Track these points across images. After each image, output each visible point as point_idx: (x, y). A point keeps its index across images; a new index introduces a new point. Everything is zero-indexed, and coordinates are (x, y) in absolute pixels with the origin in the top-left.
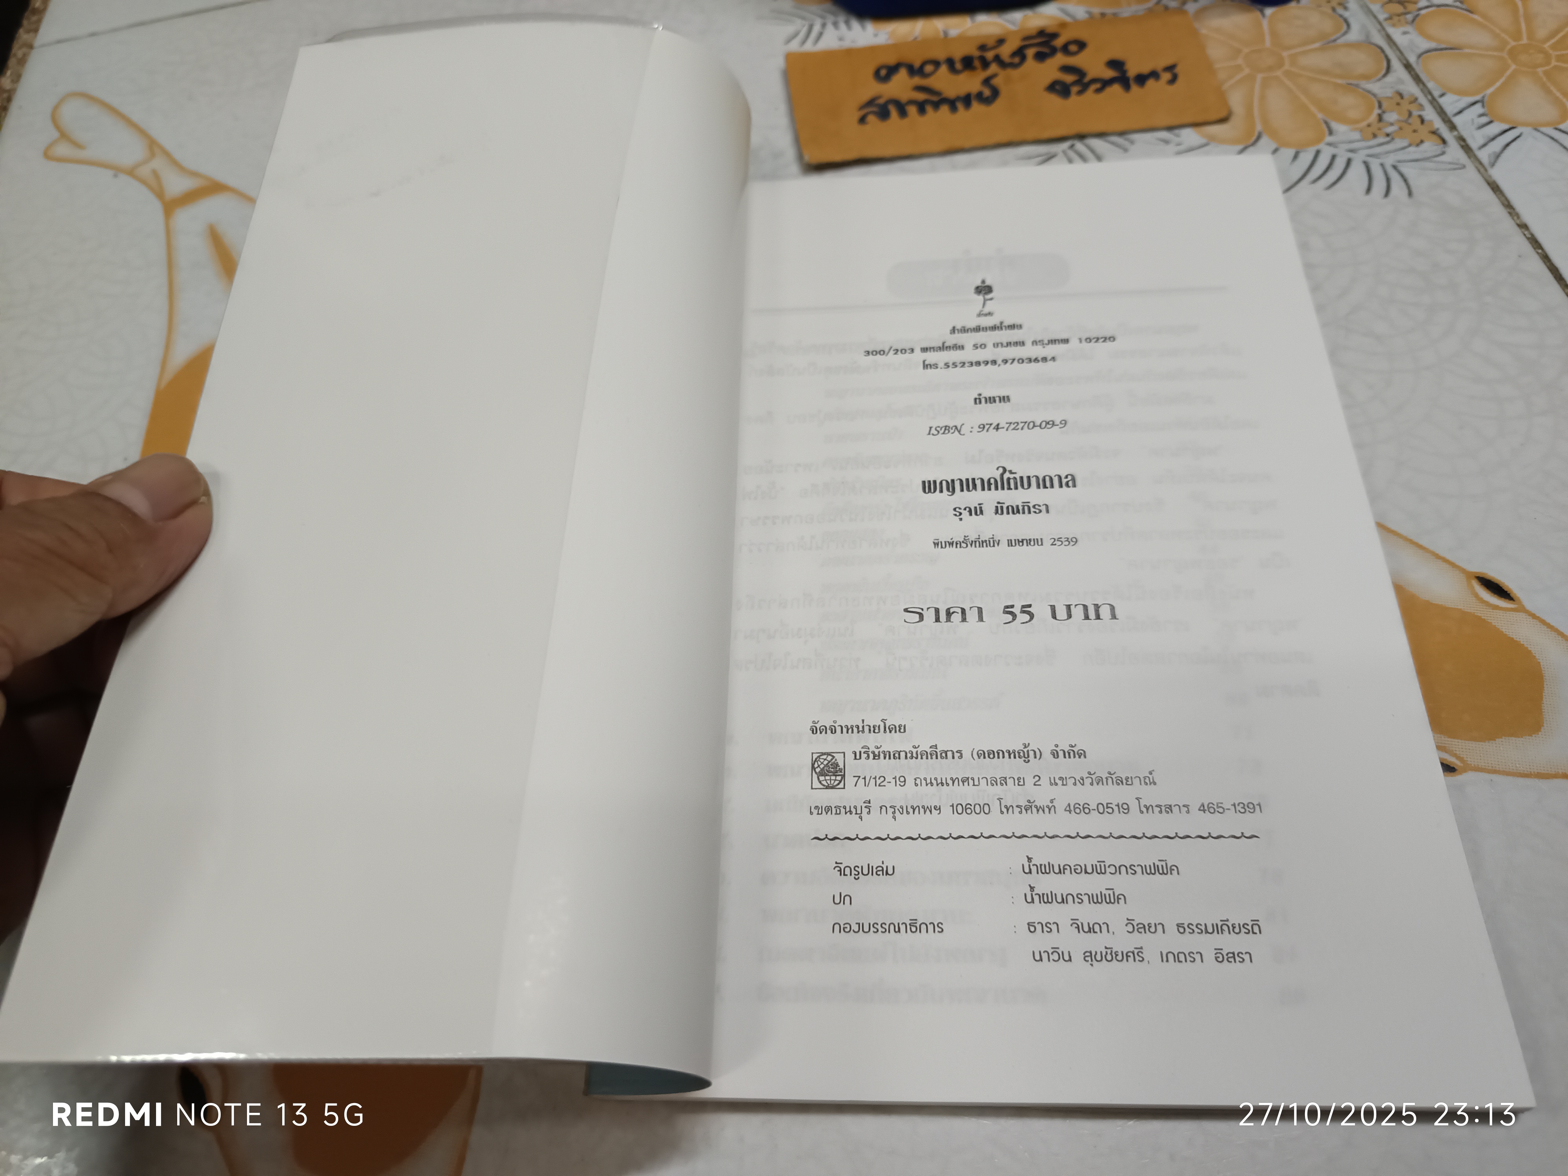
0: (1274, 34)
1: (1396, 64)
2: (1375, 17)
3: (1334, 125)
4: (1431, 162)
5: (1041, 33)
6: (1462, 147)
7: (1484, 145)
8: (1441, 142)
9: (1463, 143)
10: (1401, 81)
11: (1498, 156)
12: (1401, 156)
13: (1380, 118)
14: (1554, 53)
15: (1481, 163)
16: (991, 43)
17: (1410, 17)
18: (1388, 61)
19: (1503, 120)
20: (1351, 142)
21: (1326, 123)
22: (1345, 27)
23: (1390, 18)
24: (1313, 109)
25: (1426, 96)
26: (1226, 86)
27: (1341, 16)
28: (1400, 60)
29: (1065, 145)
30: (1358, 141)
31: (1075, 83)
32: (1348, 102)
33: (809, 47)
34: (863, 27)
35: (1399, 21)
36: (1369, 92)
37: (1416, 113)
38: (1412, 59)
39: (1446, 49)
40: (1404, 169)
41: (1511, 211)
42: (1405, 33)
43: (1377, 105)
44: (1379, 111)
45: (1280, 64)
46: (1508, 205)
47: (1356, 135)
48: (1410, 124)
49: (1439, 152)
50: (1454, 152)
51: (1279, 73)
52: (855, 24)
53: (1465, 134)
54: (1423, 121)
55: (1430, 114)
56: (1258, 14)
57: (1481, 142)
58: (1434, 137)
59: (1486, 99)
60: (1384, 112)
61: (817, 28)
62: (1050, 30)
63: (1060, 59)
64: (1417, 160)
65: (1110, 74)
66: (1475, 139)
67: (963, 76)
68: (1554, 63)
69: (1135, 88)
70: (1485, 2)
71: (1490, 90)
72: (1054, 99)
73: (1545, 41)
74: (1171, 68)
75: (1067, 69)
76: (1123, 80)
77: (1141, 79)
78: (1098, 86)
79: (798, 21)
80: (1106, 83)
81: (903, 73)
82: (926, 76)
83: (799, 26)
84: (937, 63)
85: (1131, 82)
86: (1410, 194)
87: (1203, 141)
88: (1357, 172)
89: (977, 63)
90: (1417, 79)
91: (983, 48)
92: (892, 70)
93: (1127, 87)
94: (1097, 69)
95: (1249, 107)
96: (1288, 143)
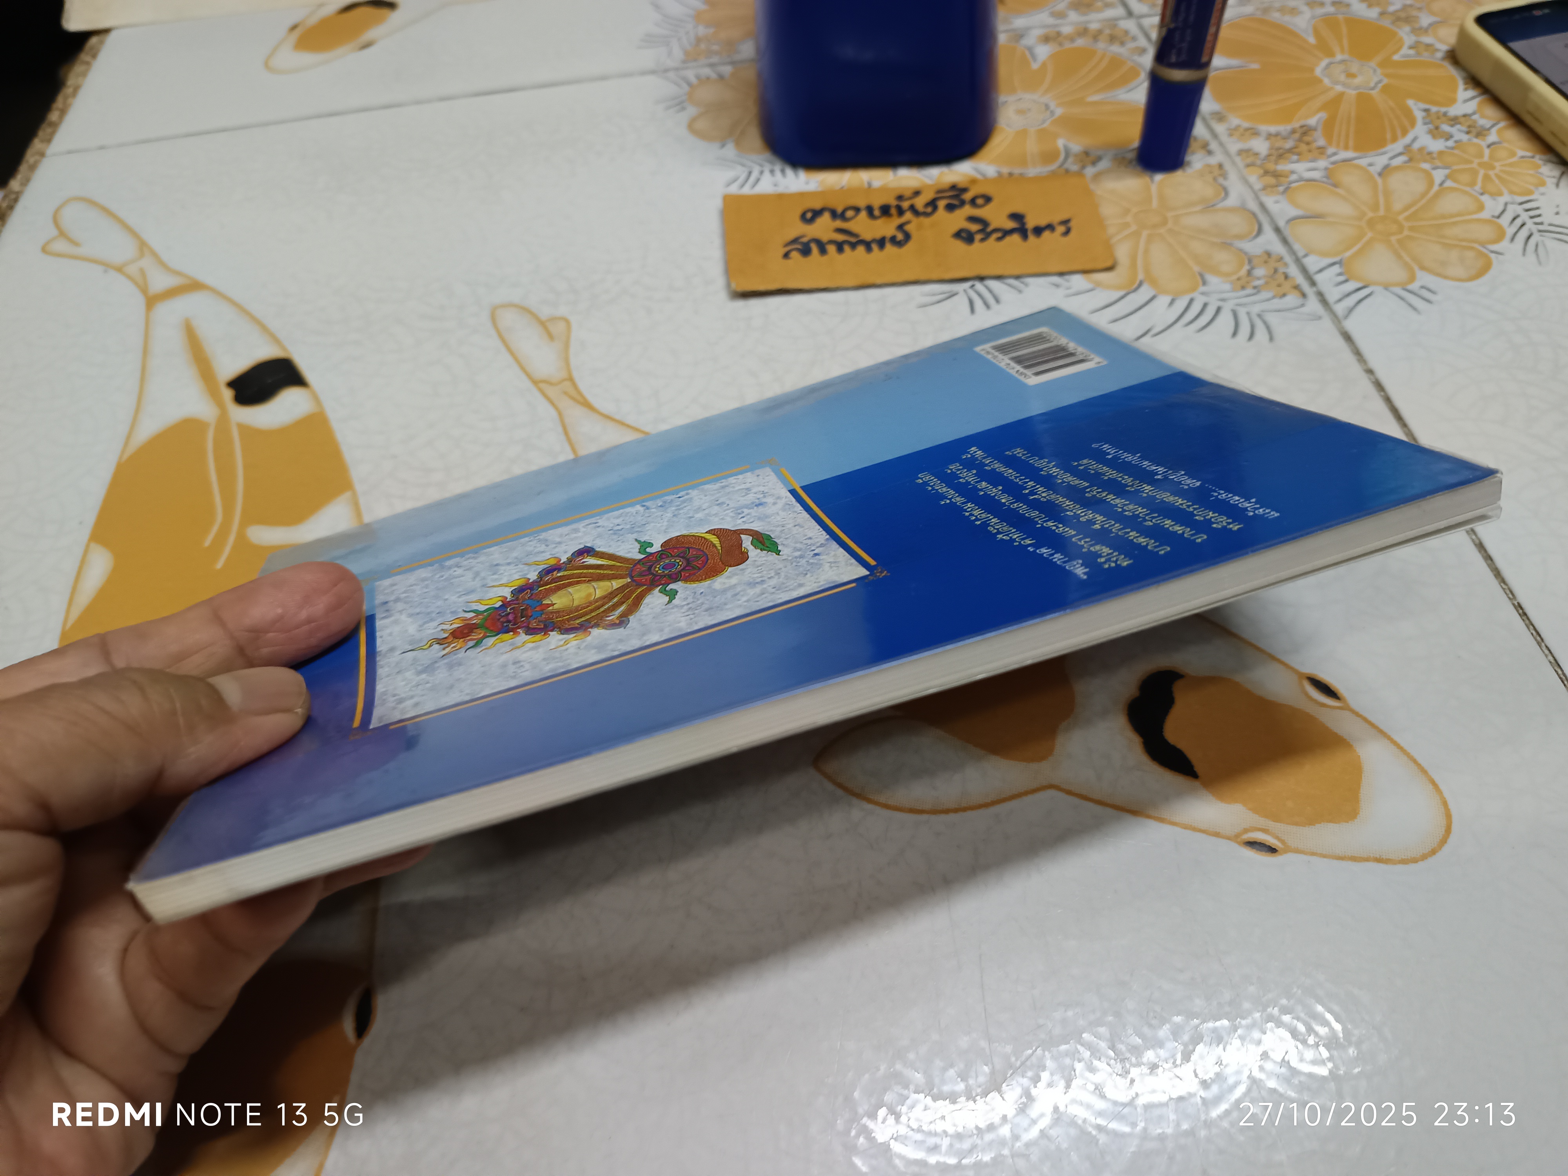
0: (1161, 197)
1: (1267, 227)
2: (1251, 187)
3: (1208, 277)
4: (1292, 312)
5: (953, 188)
6: (1320, 300)
7: (1340, 300)
8: (1302, 296)
9: (1321, 297)
10: (1270, 242)
11: (1351, 310)
12: (1265, 306)
14: (1407, 224)
15: (1336, 315)
16: (908, 194)
17: (1282, 189)
18: (1260, 225)
19: (1357, 280)
20: (1222, 292)
21: (1201, 275)
22: (1223, 194)
23: (1264, 189)
24: (1191, 262)
25: (1291, 256)
26: (1114, 240)
27: (1221, 184)
28: (1270, 224)
29: (966, 285)
30: (1229, 292)
31: (980, 231)
32: (1222, 257)
33: (746, 191)
34: (797, 176)
35: (1272, 191)
36: (1240, 250)
37: (1281, 270)
38: (1282, 224)
39: (1312, 217)
40: (1269, 318)
41: (1360, 357)
42: (1277, 202)
43: (1246, 262)
45: (1164, 223)
46: (1357, 352)
47: (1227, 287)
48: (1275, 279)
49: (1299, 305)
50: (1313, 305)
51: (1162, 231)
52: (790, 172)
53: (1324, 289)
54: (1286, 277)
55: (1294, 271)
56: (1148, 178)
57: (1337, 297)
58: (1296, 291)
59: (1343, 261)
60: (1252, 268)
61: (755, 174)
62: (961, 186)
63: (968, 210)
64: (1279, 311)
65: (1011, 225)
66: (1332, 295)
67: (880, 222)
68: (1406, 233)
69: (1032, 238)
70: (1349, 179)
71: (1348, 254)
72: (959, 245)
73: (1400, 213)
74: (1065, 222)
75: (972, 219)
76: (1023, 232)
77: (1038, 231)
78: (999, 235)
79: (739, 168)
80: (1007, 233)
81: (826, 217)
82: (847, 220)
83: (740, 171)
84: (857, 210)
85: (1029, 233)
86: (1271, 339)
87: (1091, 286)
88: (1225, 318)
89: (893, 211)
90: (1284, 241)
91: (900, 198)
92: (817, 213)
93: (1025, 237)
94: (1000, 221)
95: (1133, 259)
96: (1165, 291)
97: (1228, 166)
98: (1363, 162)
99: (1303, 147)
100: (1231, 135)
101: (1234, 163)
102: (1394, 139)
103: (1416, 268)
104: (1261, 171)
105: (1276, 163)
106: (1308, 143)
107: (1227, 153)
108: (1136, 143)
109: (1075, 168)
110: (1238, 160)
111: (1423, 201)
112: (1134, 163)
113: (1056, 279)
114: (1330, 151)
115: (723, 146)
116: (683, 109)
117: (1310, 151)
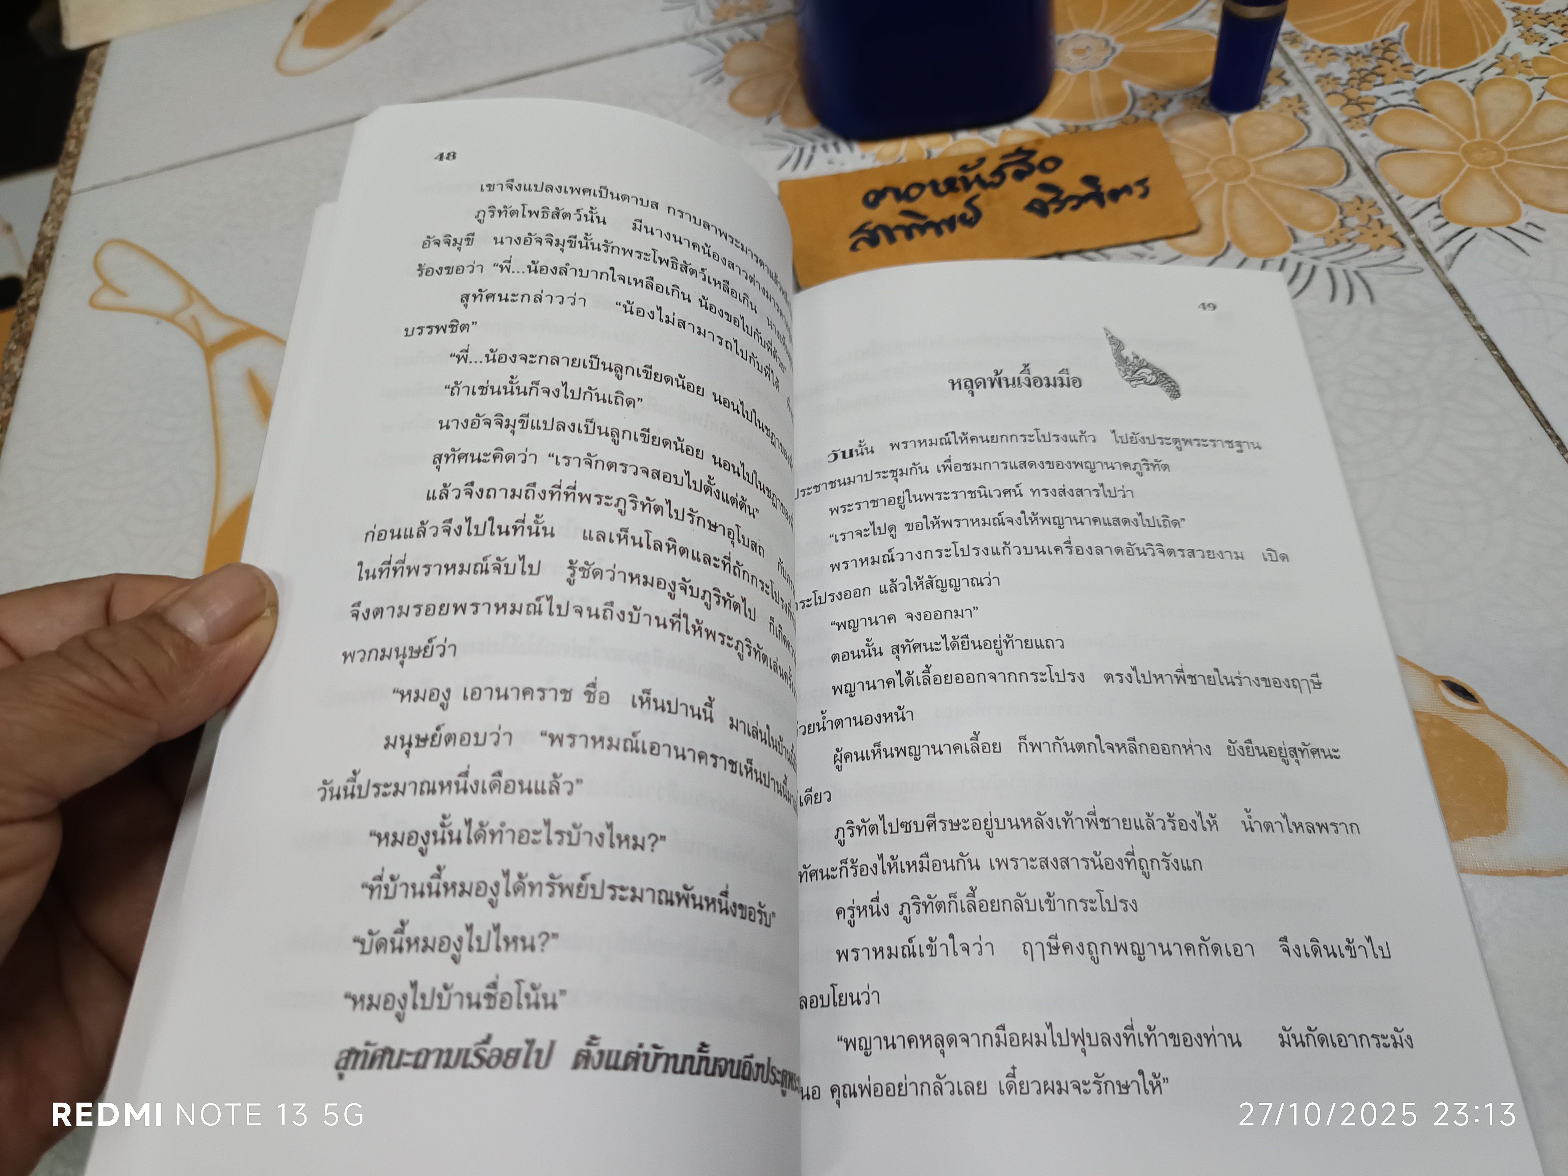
0: (1240, 142)
1: (1356, 168)
2: (1335, 120)
3: (1299, 232)
4: (1391, 266)
5: (1019, 150)
6: (1420, 249)
7: (1441, 247)
8: (1400, 246)
9: (1421, 246)
10: (1360, 185)
11: (1454, 258)
12: (1362, 261)
13: (1342, 224)
14: (1506, 150)
15: (1438, 266)
16: (972, 162)
17: (1367, 119)
18: (1348, 165)
19: (1458, 221)
20: (1315, 249)
21: (1291, 230)
22: (1306, 133)
23: (1348, 121)
24: (1279, 217)
25: (1384, 200)
26: (1195, 197)
27: (1302, 121)
28: (1359, 163)
30: (1322, 247)
31: (1053, 201)
32: (1311, 207)
33: (801, 173)
34: (851, 149)
35: (1357, 123)
36: (1330, 197)
37: (1376, 217)
38: (1371, 162)
39: (1402, 150)
40: (1367, 274)
41: (1468, 313)
42: (1363, 135)
43: (1338, 210)
44: (1341, 217)
45: (1247, 173)
46: (1465, 308)
47: (1320, 242)
48: (1370, 229)
49: (1399, 257)
50: (1413, 255)
51: (1245, 181)
52: (843, 146)
53: (1422, 236)
54: (1382, 225)
55: (1389, 217)
56: (1224, 121)
57: (1438, 244)
58: (1394, 241)
59: (1441, 200)
60: (1345, 217)
61: (807, 152)
62: (1027, 147)
63: (1038, 177)
64: (1377, 265)
65: (1085, 190)
66: (1432, 241)
67: (947, 198)
68: (1506, 160)
69: (1109, 204)
70: (1439, 100)
71: (1445, 192)
72: (1032, 217)
73: (1498, 137)
74: (1142, 182)
75: (1044, 187)
76: (1098, 197)
77: (1115, 195)
78: (1074, 203)
79: (791, 145)
80: (1082, 200)
81: (890, 196)
82: (912, 200)
83: (790, 150)
84: (921, 187)
85: (1106, 198)
86: (1372, 300)
87: (1176, 254)
88: (1322, 279)
89: (959, 184)
90: (1376, 182)
91: (964, 168)
92: (880, 195)
93: (1102, 204)
94: (1073, 186)
95: (1218, 217)
96: (1255, 254)
97: (1307, 98)
98: (1453, 78)
99: (1387, 67)
100: (1307, 59)
101: (1314, 93)
102: (1484, 49)
103: (1520, 202)
104: (1344, 101)
105: (1360, 89)
106: (1392, 62)
107: (1305, 81)
108: (1209, 78)
109: (1144, 114)
110: (1317, 88)
111: (1522, 121)
112: (1207, 102)
113: (1138, 248)
114: (1417, 68)
115: (769, 121)
116: (721, 80)
117: (1394, 70)
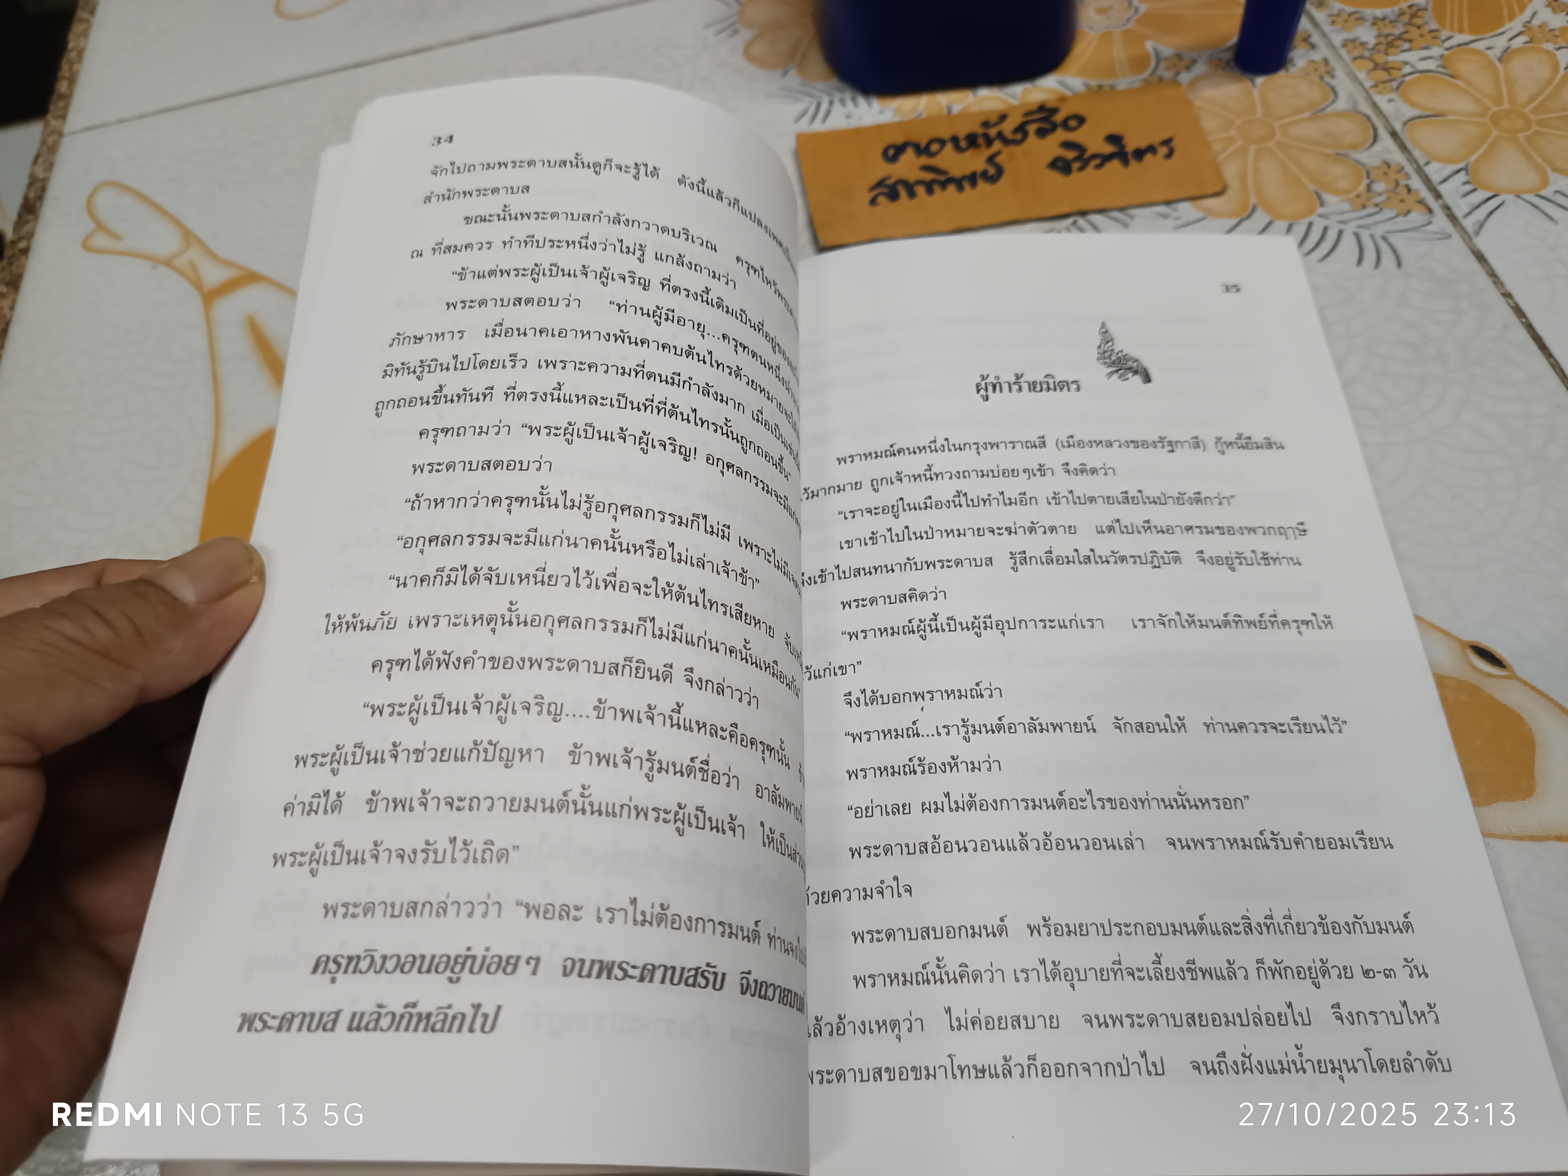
0: (1265, 104)
1: (1383, 133)
2: (1361, 84)
3: (1325, 196)
4: (1419, 232)
5: (1042, 108)
6: (1448, 216)
7: (1469, 214)
8: (1427, 211)
9: (1448, 213)
10: (1387, 150)
11: (1482, 224)
12: (1390, 226)
13: (1369, 188)
14: (1534, 118)
15: (1466, 232)
16: (994, 119)
17: (1394, 84)
18: (1375, 130)
19: (1486, 188)
20: (1342, 213)
21: (1317, 194)
22: (1332, 96)
23: (1375, 86)
24: (1305, 180)
25: (1412, 165)
26: (1220, 158)
27: (1328, 84)
28: (1386, 128)
29: (1068, 222)
30: (1349, 212)
31: (1077, 159)
32: (1337, 171)
33: (817, 127)
34: (870, 104)
35: (1384, 88)
36: (1357, 161)
37: (1403, 182)
38: (1398, 127)
39: (1430, 116)
40: (1395, 239)
41: (1497, 280)
42: (1390, 100)
43: (1365, 175)
44: (1368, 181)
45: (1272, 136)
46: (1492, 273)
47: (1346, 206)
48: (1397, 194)
49: (1426, 222)
50: (1441, 221)
51: (1270, 144)
52: (861, 101)
53: (1450, 202)
54: (1409, 190)
55: (1416, 183)
56: (1249, 83)
57: (1466, 210)
58: (1422, 206)
59: (1469, 167)
60: (1372, 182)
61: (824, 106)
62: (1050, 105)
63: (1061, 135)
64: (1405, 231)
65: (1109, 149)
66: (1460, 208)
67: (968, 154)
68: (1534, 128)
69: (1133, 164)
70: (1466, 67)
71: (1473, 158)
72: (1055, 175)
73: (1525, 105)
74: (1167, 142)
75: (1068, 145)
76: (1122, 155)
77: (1140, 154)
78: (1098, 161)
79: (807, 99)
80: (1106, 159)
81: (910, 153)
82: (932, 155)
83: (808, 103)
84: (942, 142)
85: (1130, 157)
86: (1399, 264)
87: (1200, 215)
88: (1348, 244)
89: (981, 141)
90: (1403, 147)
91: (986, 124)
92: (900, 149)
93: (1125, 162)
94: (1097, 145)
95: (1243, 179)
96: (1281, 217)
97: (1333, 62)
98: (1480, 46)
99: (1414, 33)
100: (1333, 23)
101: (1340, 57)
102: (1512, 17)
103: (1548, 169)
104: (1371, 65)
105: (1387, 54)
106: (1419, 27)
107: (1331, 45)
108: (1235, 40)
109: (1168, 75)
110: (1343, 52)
111: (1550, 89)
112: (1232, 64)
113: (1162, 209)
114: (1444, 34)
115: (785, 74)
116: (736, 32)
117: (1422, 36)
